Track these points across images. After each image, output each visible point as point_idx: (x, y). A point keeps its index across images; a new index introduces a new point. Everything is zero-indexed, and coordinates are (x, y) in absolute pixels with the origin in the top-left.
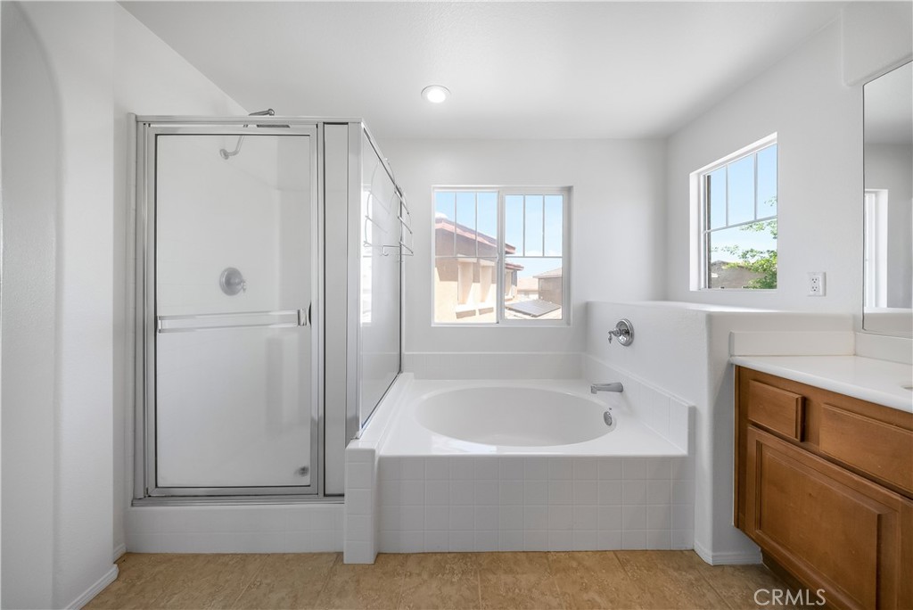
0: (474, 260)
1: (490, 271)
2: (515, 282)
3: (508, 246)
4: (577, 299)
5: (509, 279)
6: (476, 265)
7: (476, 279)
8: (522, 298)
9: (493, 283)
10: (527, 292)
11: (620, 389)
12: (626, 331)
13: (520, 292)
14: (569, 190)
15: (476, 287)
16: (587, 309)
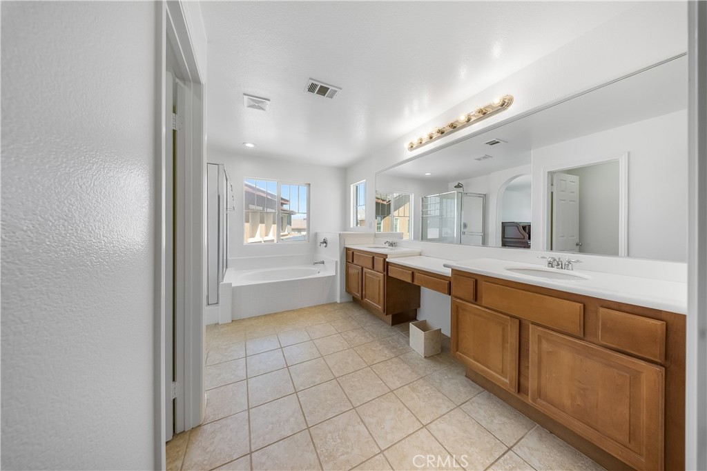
0: (261, 208)
1: (272, 216)
2: (290, 223)
3: (282, 199)
4: (312, 232)
5: (285, 221)
6: (262, 213)
7: (262, 222)
8: (296, 234)
9: (274, 223)
10: (299, 230)
11: (323, 263)
12: (325, 242)
13: (293, 230)
14: (309, 185)
15: (261, 227)
16: (316, 235)
